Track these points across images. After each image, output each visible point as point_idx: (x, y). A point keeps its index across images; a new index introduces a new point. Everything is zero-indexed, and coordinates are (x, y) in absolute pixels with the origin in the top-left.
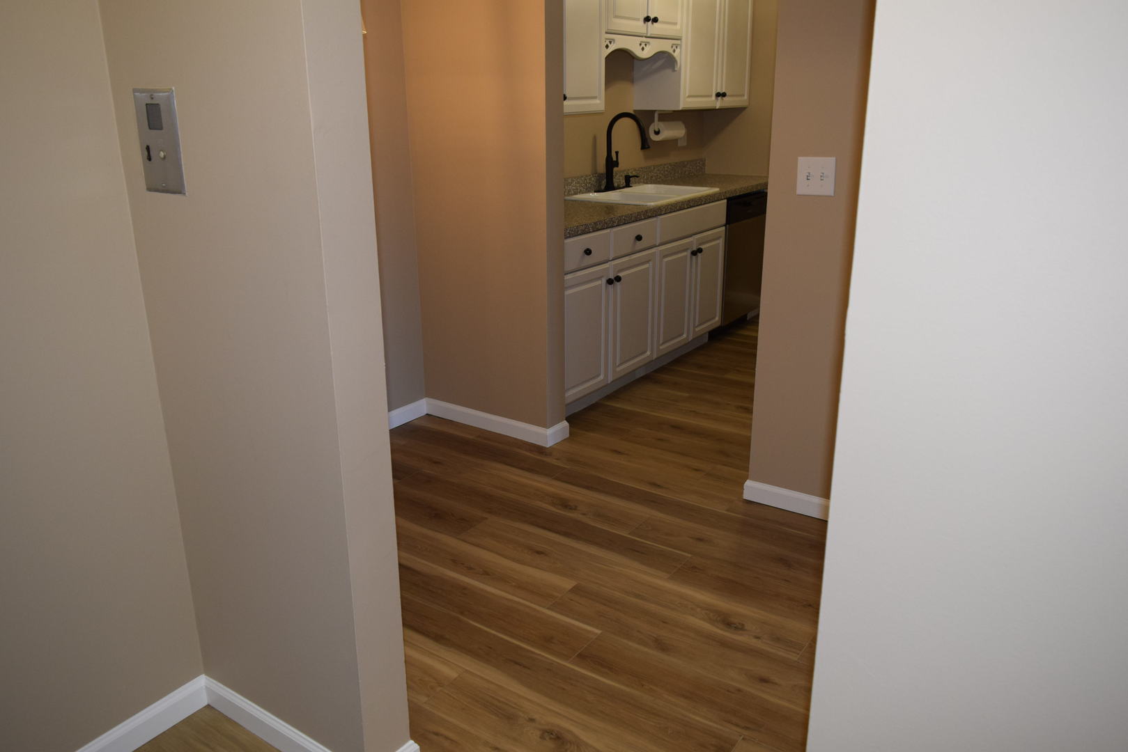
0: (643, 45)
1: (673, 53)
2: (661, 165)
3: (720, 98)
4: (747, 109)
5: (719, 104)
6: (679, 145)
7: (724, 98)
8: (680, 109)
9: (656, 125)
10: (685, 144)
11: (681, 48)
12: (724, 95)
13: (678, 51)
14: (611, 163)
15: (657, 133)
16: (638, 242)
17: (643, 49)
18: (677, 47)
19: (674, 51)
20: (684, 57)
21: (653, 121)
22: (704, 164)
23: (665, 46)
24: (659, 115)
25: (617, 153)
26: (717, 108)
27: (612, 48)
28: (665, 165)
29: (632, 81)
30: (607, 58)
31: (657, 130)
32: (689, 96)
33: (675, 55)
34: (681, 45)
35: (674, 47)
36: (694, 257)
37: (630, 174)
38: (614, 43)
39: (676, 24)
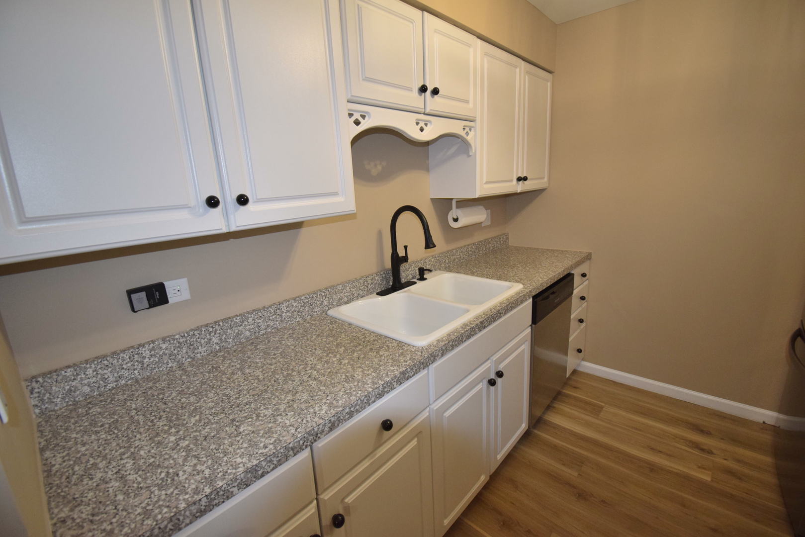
0: (422, 124)
1: (465, 136)
2: (465, 246)
3: (521, 182)
4: (547, 190)
5: (520, 187)
6: (483, 226)
7: (525, 182)
8: (477, 197)
9: (454, 212)
10: (489, 223)
11: (475, 131)
12: (525, 179)
13: (472, 134)
14: (398, 261)
15: (456, 220)
16: (387, 434)
17: (422, 130)
18: (470, 130)
19: (467, 134)
20: (478, 139)
21: (451, 209)
22: (508, 238)
23: (455, 127)
24: (457, 202)
25: (406, 247)
26: (518, 192)
27: (365, 125)
28: (468, 245)
29: (427, 169)
30: (355, 140)
31: (455, 217)
32: (487, 183)
33: (469, 138)
34: (475, 127)
35: (467, 129)
36: (492, 388)
37: (425, 268)
38: (369, 117)
39: (467, 102)
